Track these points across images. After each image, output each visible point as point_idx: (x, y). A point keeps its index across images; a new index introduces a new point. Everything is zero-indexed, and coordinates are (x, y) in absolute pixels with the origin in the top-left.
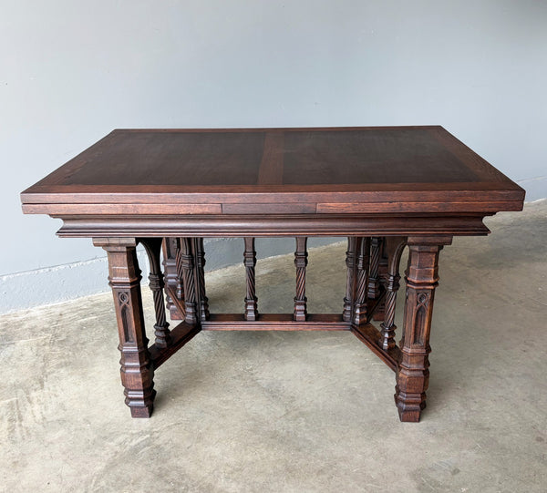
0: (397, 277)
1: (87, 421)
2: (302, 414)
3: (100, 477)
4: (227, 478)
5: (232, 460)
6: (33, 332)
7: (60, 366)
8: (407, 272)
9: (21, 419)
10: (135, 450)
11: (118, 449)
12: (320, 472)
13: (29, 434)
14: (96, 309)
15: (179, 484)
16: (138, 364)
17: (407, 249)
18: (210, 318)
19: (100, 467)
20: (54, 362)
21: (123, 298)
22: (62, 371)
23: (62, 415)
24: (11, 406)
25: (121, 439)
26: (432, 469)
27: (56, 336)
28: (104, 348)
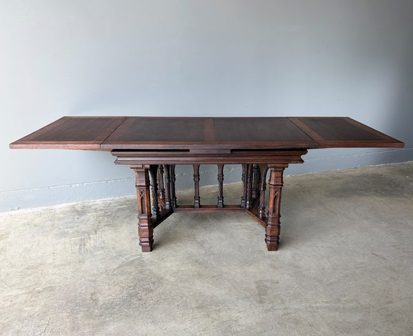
0: (265, 184)
1: (113, 248)
2: (213, 254)
3: (115, 270)
4: (170, 275)
5: (175, 269)
6: (96, 210)
7: (106, 225)
8: (270, 180)
9: (85, 245)
10: (132, 262)
11: (125, 260)
12: (214, 277)
13: (87, 251)
14: (127, 202)
15: (149, 276)
16: (147, 224)
17: (269, 170)
18: (177, 207)
19: (115, 266)
20: (103, 224)
21: (142, 193)
22: (106, 228)
23: (103, 245)
24: (81, 239)
25: (127, 256)
26: (266, 281)
27: (106, 213)
28: (128, 219)
